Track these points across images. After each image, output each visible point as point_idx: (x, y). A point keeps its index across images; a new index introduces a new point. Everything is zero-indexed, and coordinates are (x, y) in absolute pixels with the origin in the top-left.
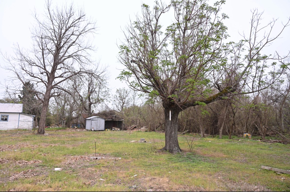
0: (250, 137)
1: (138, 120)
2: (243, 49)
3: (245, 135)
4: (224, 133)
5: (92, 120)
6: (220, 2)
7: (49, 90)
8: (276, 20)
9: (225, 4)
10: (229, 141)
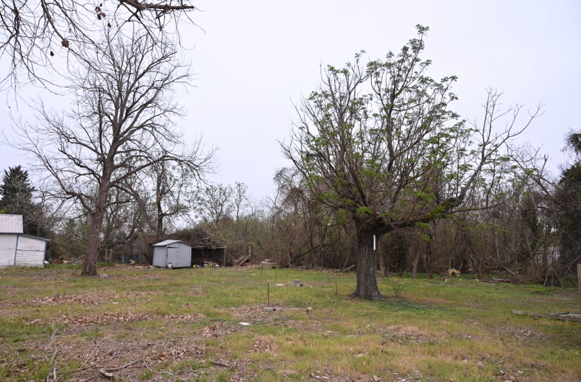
0: (458, 275)
1: (250, 247)
2: (471, 142)
3: (451, 271)
4: (421, 270)
5: (168, 248)
6: (450, 78)
7: (105, 191)
8: (521, 107)
9: (456, 81)
10: (432, 283)
